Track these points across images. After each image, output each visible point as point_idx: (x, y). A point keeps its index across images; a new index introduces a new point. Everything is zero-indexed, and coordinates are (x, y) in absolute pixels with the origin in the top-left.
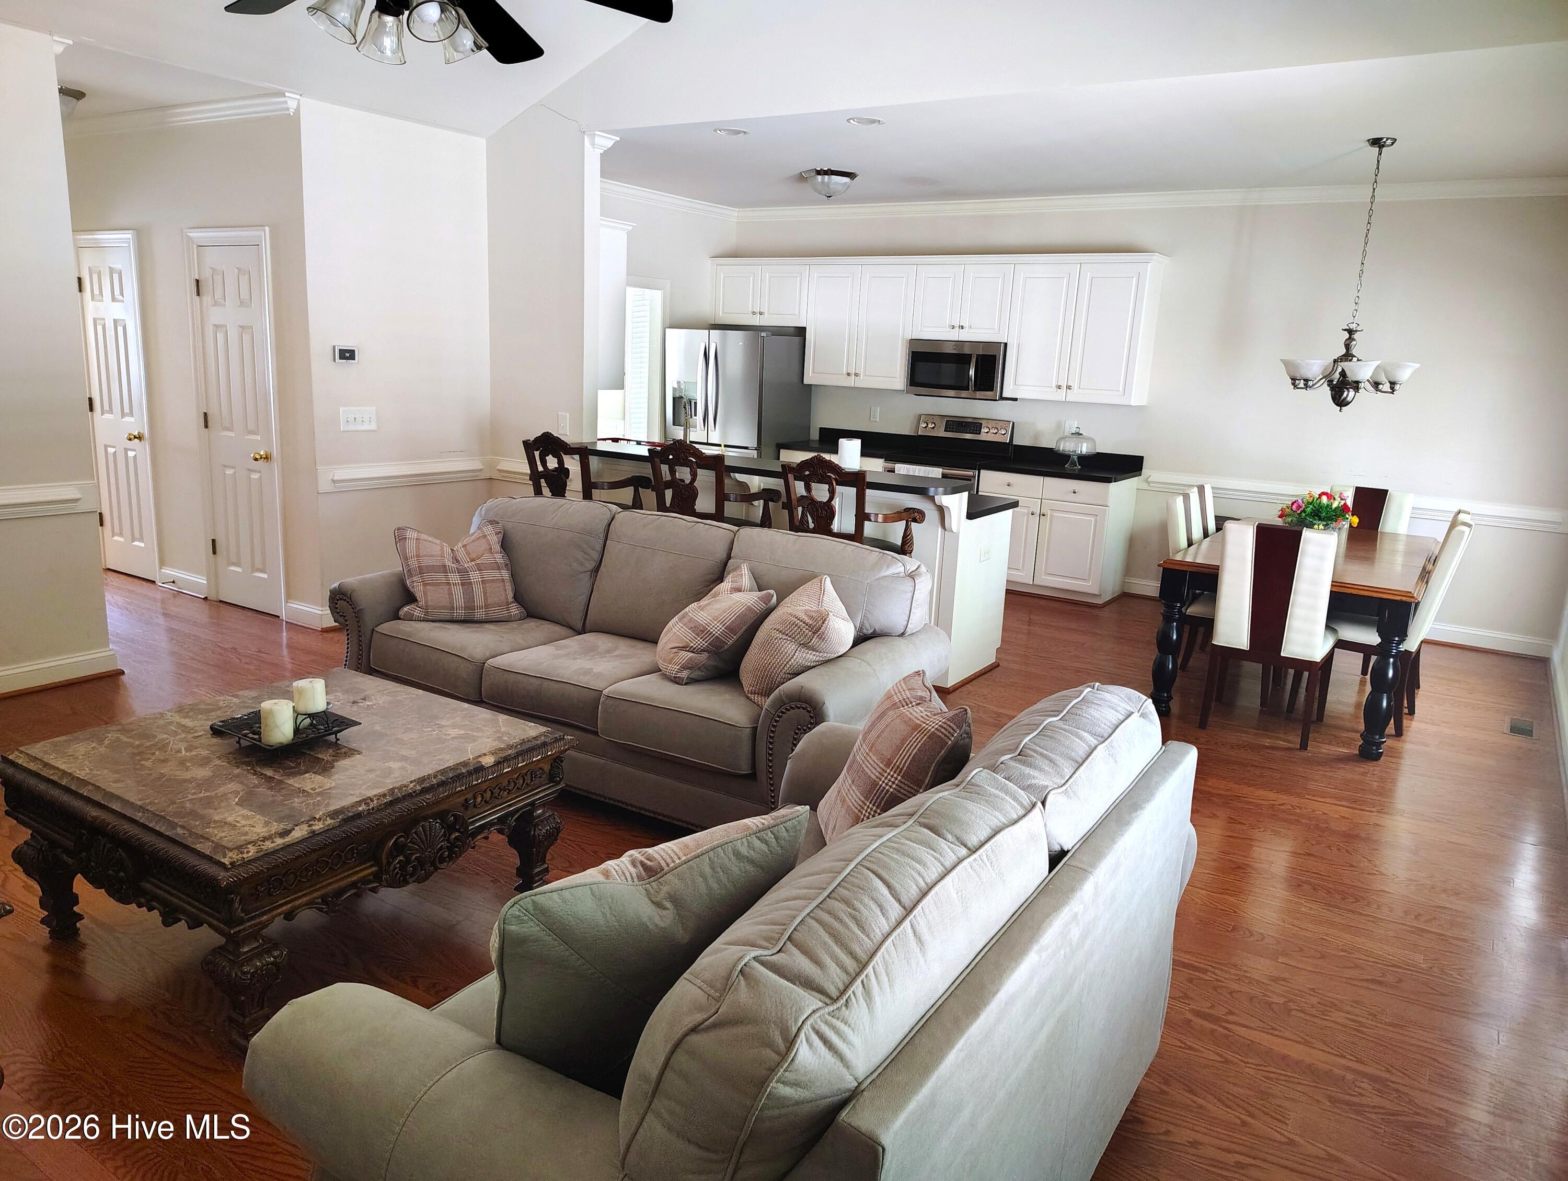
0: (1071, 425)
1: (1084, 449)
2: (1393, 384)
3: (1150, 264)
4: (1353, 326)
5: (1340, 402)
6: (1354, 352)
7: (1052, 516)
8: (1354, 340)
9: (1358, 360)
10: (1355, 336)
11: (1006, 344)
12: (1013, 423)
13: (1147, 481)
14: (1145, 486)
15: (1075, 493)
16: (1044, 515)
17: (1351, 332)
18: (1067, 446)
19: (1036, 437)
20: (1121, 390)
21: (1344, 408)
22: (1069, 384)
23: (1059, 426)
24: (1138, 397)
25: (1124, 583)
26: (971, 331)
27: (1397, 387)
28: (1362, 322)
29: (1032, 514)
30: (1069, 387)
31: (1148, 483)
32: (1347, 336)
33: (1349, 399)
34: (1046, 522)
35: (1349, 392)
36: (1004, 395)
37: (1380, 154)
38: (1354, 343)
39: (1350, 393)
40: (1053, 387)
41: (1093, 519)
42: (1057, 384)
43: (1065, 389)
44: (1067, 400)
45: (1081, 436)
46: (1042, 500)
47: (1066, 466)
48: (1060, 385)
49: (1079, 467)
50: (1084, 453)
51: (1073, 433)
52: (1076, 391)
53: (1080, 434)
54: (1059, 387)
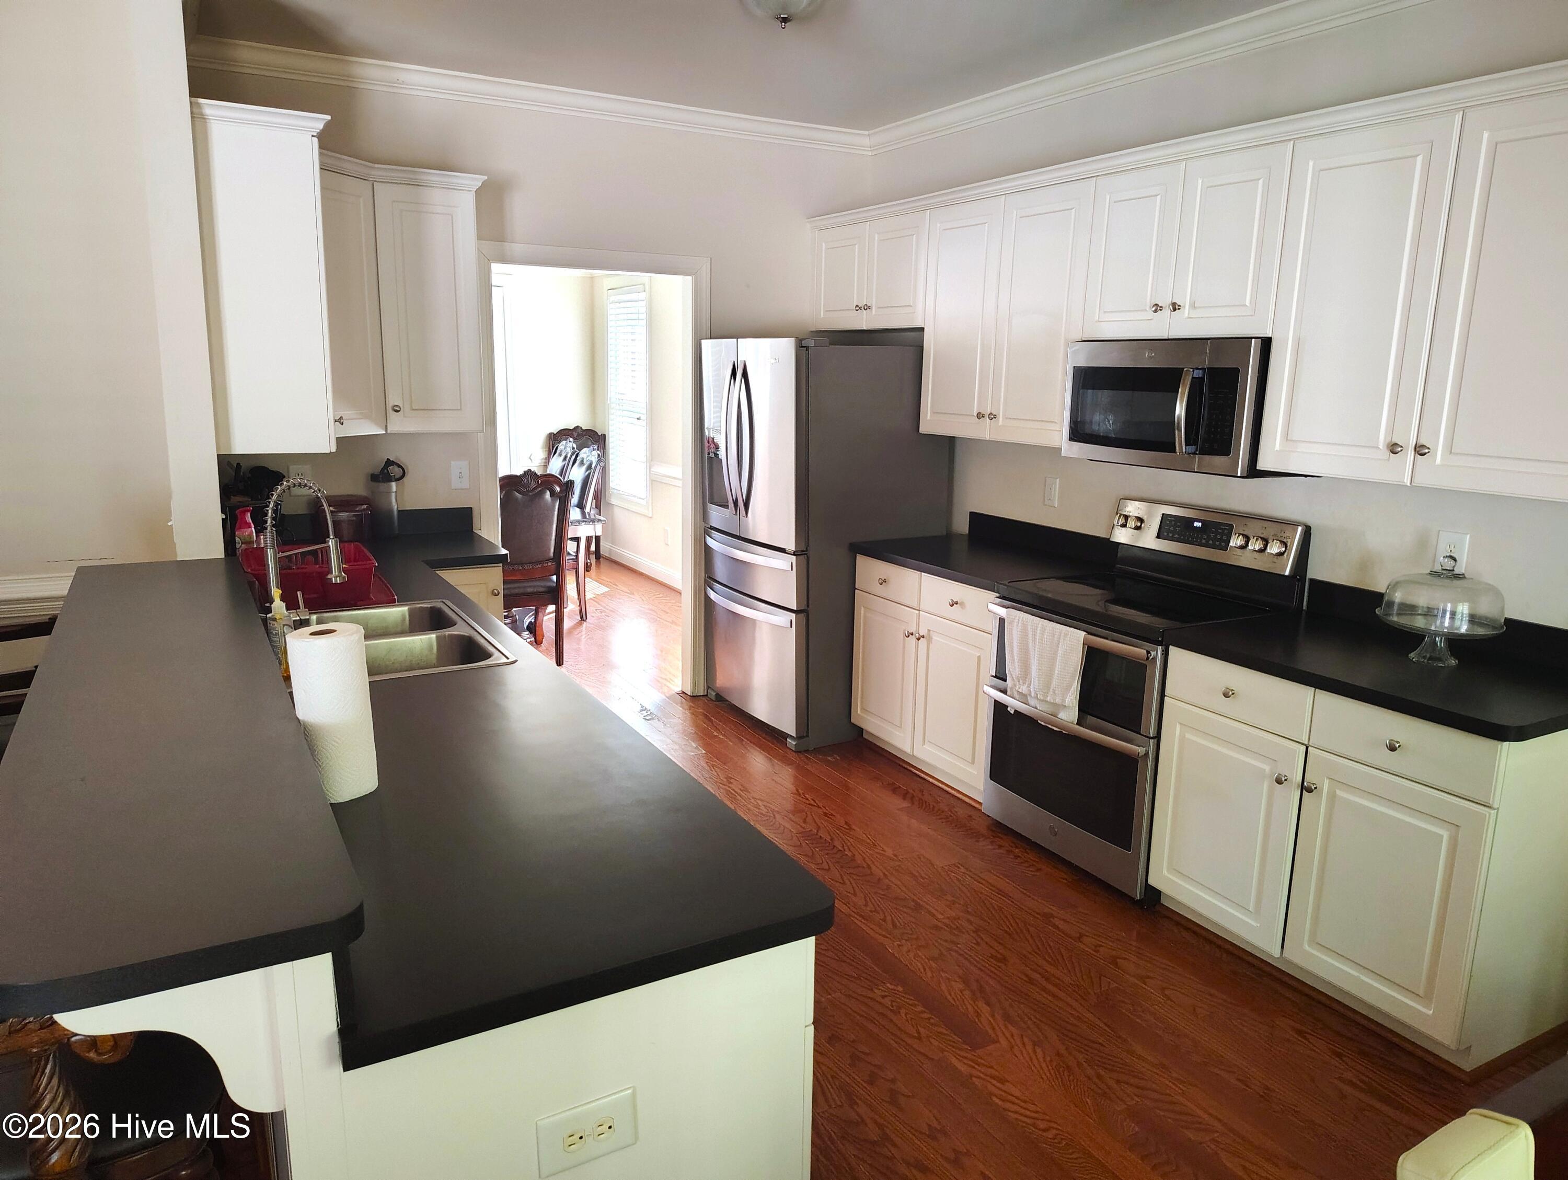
7: (1332, 797)
11: (1266, 343)
12: (1307, 531)
15: (1392, 748)
16: (1310, 791)
18: (1421, 601)
19: (1365, 564)
22: (1422, 441)
23: (1423, 543)
26: (1194, 314)
29: (1279, 781)
34: (1315, 807)
36: (1262, 465)
40: (1378, 448)
41: (1445, 834)
42: (1388, 440)
43: (1411, 453)
44: (1418, 481)
45: (1460, 577)
46: (1310, 748)
47: (1412, 655)
48: (1396, 444)
49: (1453, 662)
50: (1464, 629)
51: (1438, 568)
52: (1442, 459)
53: (1457, 571)
54: (1394, 448)
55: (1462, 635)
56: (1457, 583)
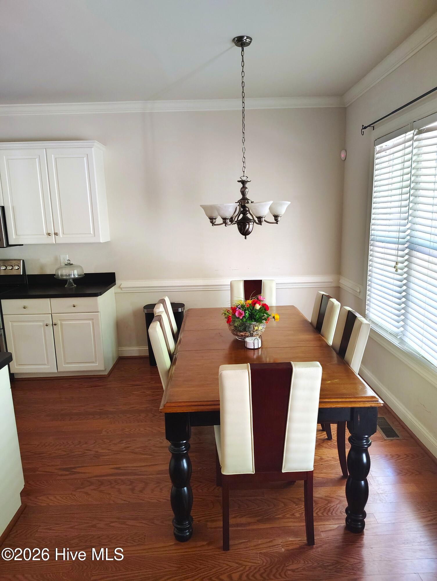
0: (65, 258)
1: (75, 273)
2: (276, 217)
3: (93, 149)
4: (244, 179)
5: (245, 232)
6: (248, 196)
7: (61, 324)
8: (246, 188)
9: (252, 202)
10: (247, 185)
12: (23, 261)
13: (119, 287)
14: (119, 291)
15: (74, 306)
16: (55, 325)
17: (243, 182)
18: (63, 273)
19: (42, 268)
20: (92, 233)
21: (247, 236)
22: (56, 232)
23: (56, 259)
24: (104, 237)
25: (118, 351)
27: (279, 219)
28: (249, 175)
29: (47, 325)
30: (56, 234)
31: (121, 288)
32: (241, 185)
33: (250, 230)
34: (57, 329)
35: (249, 225)
36: (10, 243)
37: (243, 50)
38: (247, 190)
39: (251, 225)
40: (44, 235)
41: (91, 322)
42: (47, 232)
43: (54, 235)
44: (57, 242)
45: (72, 264)
46: (52, 314)
47: (66, 286)
48: (49, 233)
49: (75, 286)
50: (77, 277)
51: (67, 263)
52: (62, 236)
53: (71, 263)
54: (49, 234)
55: (76, 278)
56: (71, 266)
